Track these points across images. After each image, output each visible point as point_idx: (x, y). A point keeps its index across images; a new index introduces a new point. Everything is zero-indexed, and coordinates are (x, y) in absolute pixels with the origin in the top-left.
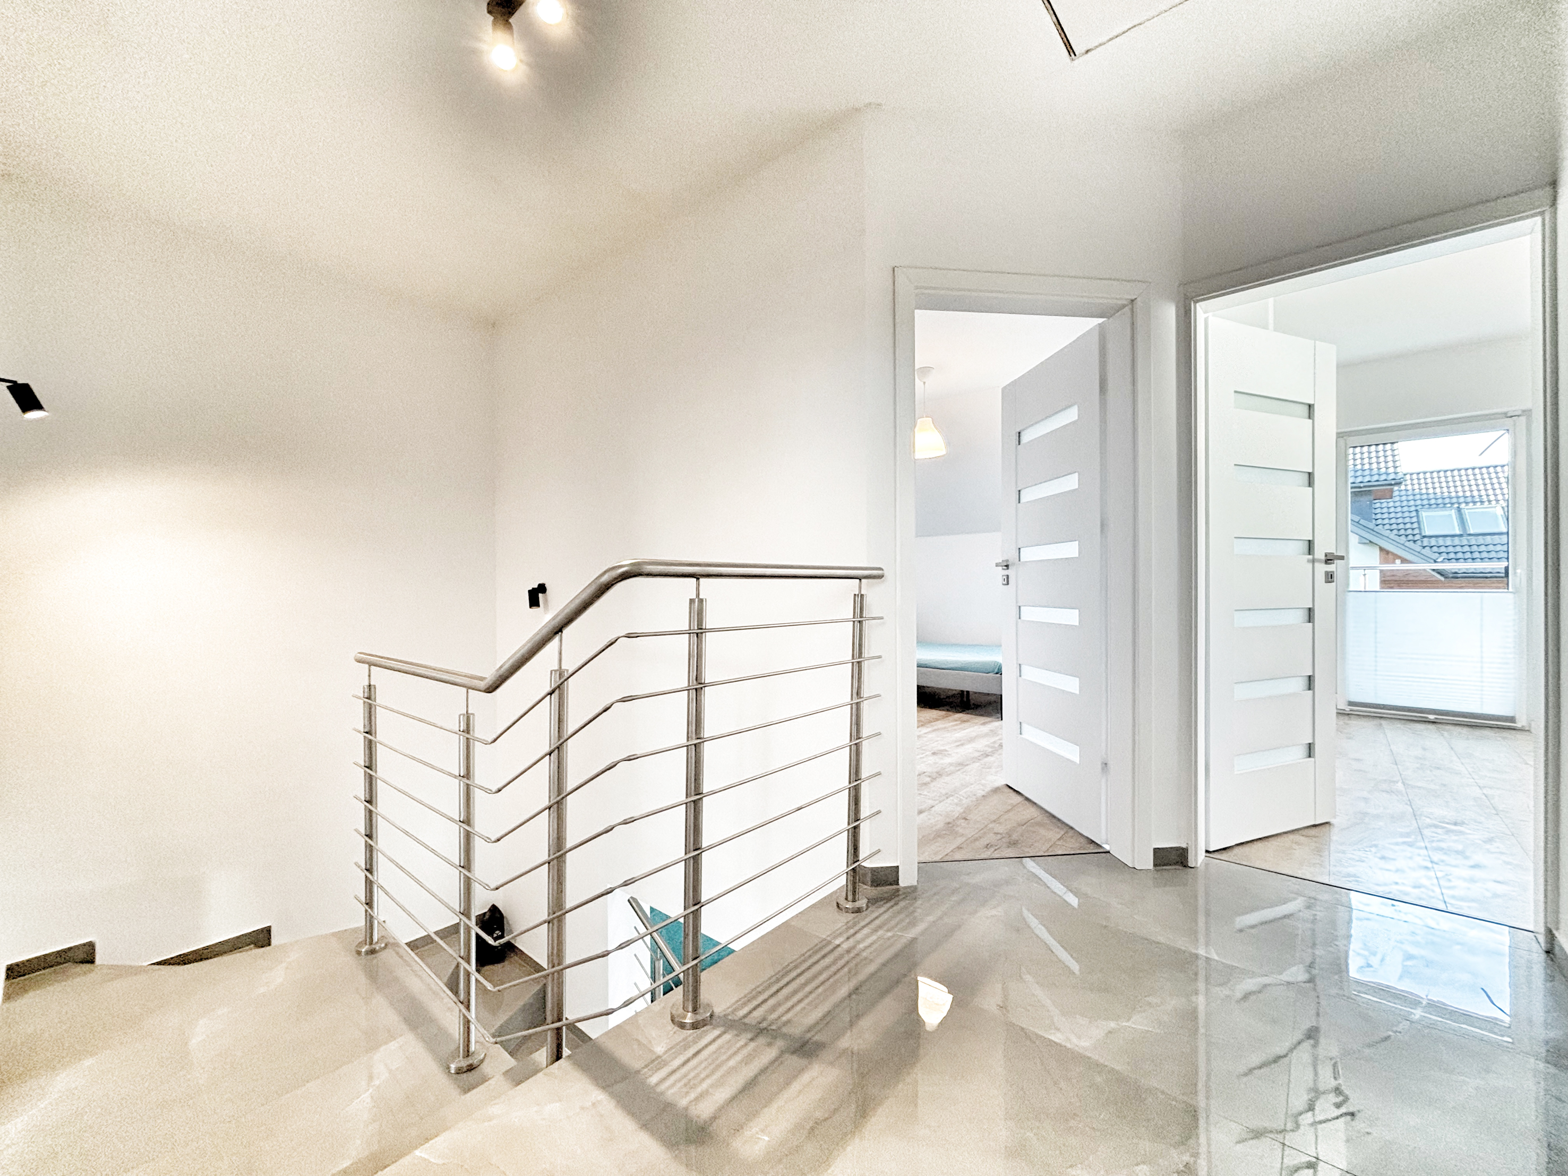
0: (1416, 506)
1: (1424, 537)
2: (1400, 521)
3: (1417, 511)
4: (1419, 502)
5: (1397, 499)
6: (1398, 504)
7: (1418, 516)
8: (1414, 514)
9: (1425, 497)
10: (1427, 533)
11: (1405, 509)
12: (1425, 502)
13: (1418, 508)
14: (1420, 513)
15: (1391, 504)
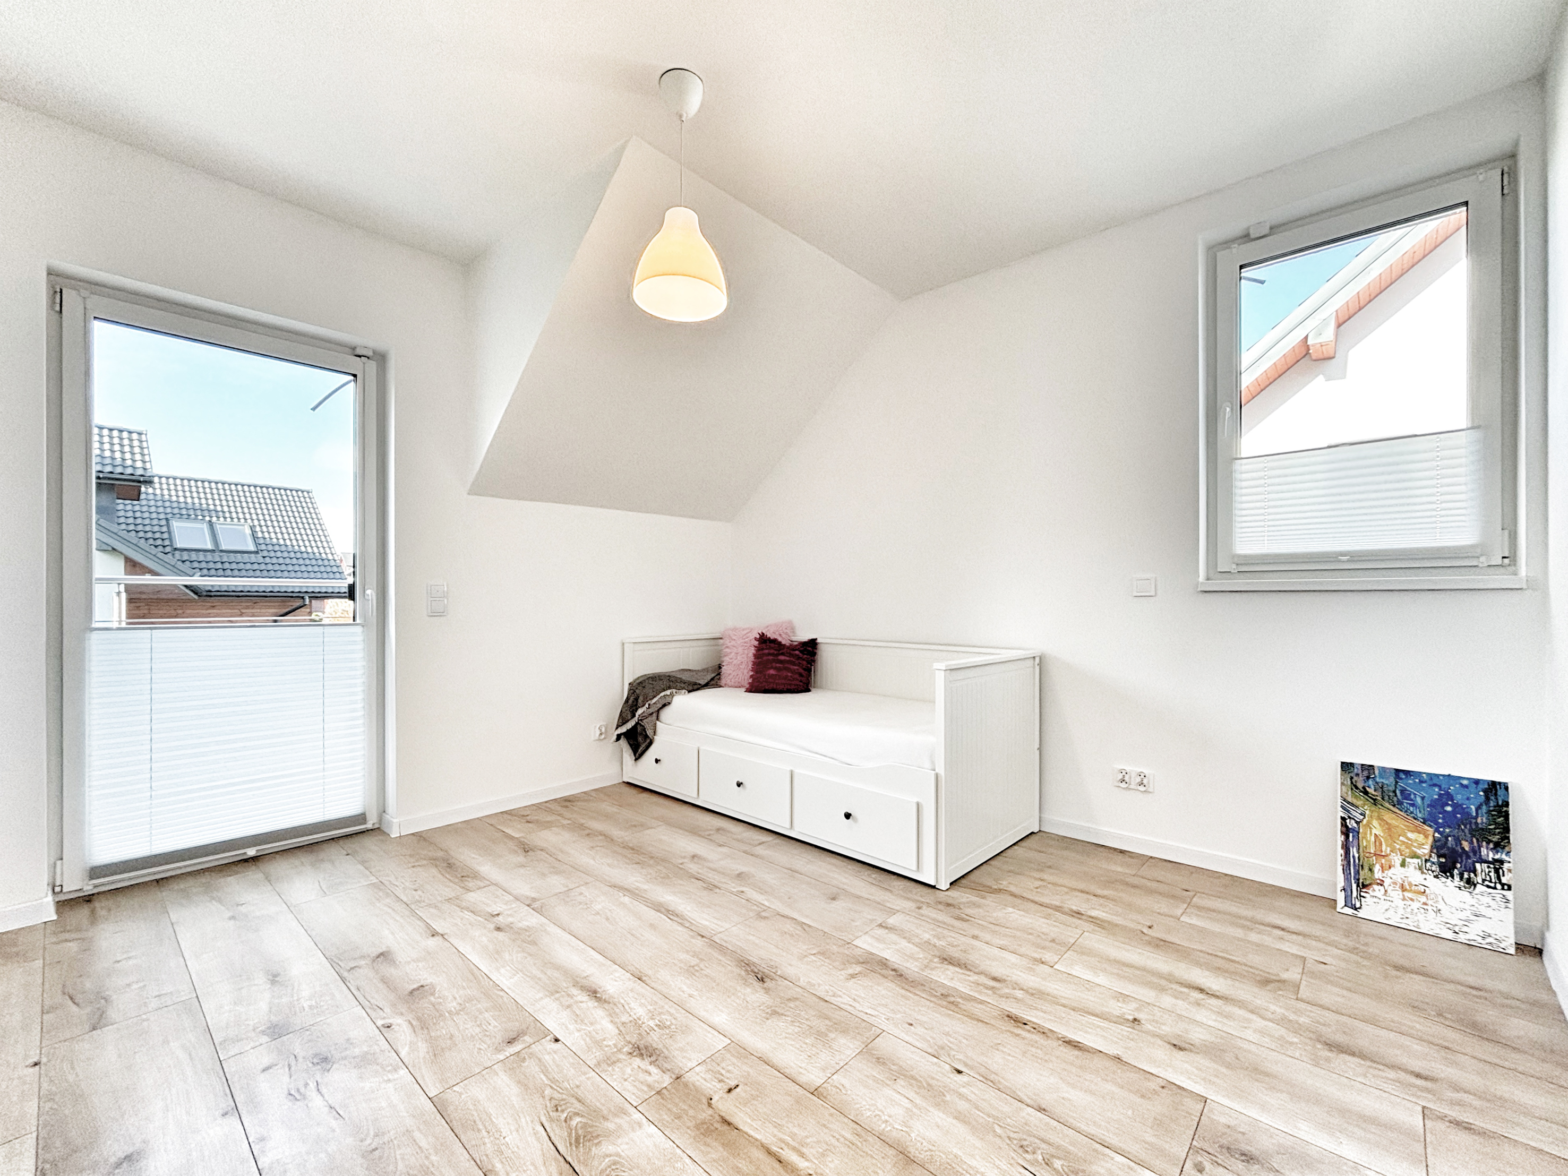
0: (166, 514)
1: (176, 549)
2: (148, 528)
3: (167, 519)
4: (169, 510)
5: (144, 502)
6: (145, 509)
7: (168, 525)
8: (163, 522)
9: (175, 505)
10: (178, 546)
11: (154, 516)
12: (176, 511)
13: (169, 516)
14: (170, 522)
15: (137, 508)
